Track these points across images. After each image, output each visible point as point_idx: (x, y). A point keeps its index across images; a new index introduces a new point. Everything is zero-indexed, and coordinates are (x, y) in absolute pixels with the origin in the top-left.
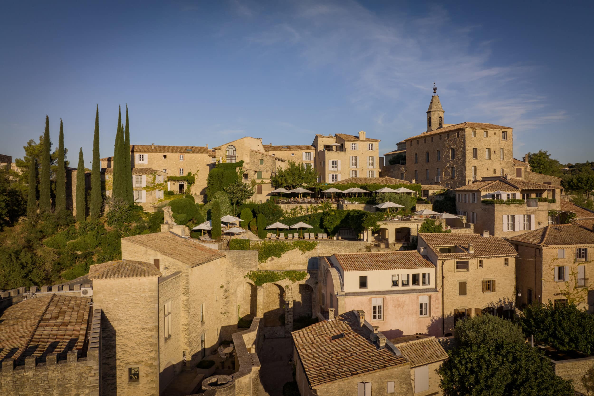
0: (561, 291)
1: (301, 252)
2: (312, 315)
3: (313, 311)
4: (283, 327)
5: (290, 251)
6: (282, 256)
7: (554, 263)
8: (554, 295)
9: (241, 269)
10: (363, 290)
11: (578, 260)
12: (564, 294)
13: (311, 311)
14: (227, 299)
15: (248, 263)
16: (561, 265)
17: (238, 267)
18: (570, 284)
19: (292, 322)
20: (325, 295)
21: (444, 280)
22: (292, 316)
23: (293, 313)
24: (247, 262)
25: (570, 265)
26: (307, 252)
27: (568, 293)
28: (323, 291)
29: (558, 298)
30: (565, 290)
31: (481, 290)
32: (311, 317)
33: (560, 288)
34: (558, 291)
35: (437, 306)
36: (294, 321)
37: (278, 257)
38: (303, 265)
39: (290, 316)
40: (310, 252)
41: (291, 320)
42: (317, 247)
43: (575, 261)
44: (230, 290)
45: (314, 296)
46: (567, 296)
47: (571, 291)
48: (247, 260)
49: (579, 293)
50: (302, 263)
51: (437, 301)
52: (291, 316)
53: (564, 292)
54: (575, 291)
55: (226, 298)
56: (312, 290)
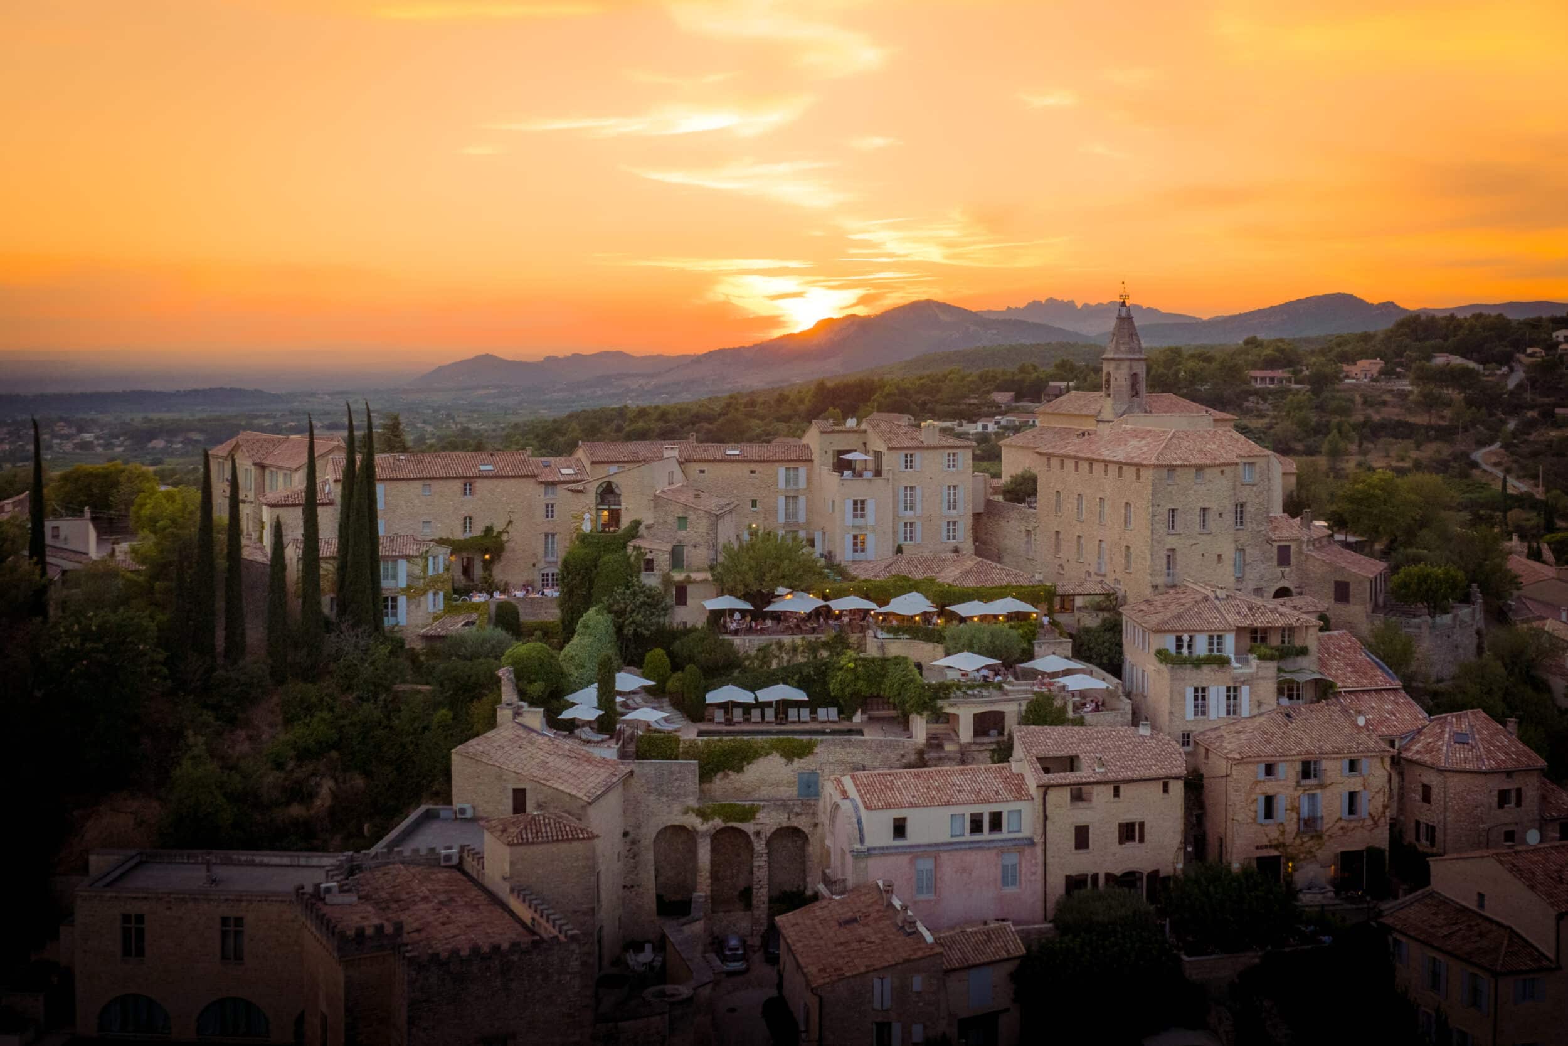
0: (1270, 841)
1: (783, 761)
2: (805, 888)
3: (808, 880)
4: (750, 913)
5: (761, 759)
6: (745, 769)
7: (1258, 790)
8: (1257, 848)
9: (664, 799)
10: (900, 842)
11: (1303, 782)
12: (1276, 847)
13: (804, 880)
14: (637, 858)
15: (679, 787)
16: (1270, 792)
17: (660, 795)
18: (1288, 828)
19: (766, 902)
20: (832, 850)
21: (1047, 822)
22: (766, 890)
23: (769, 885)
24: (677, 784)
25: (1287, 792)
26: (796, 760)
27: (1284, 845)
28: (828, 842)
29: (1265, 853)
30: (1278, 840)
31: (1117, 840)
32: (804, 891)
33: (1267, 836)
34: (1265, 841)
35: (1033, 869)
36: (771, 900)
37: (738, 772)
38: (788, 787)
39: (762, 890)
40: (802, 761)
41: (766, 899)
42: (816, 750)
43: (1298, 784)
44: (642, 842)
45: (810, 849)
46: (1281, 849)
47: (1288, 841)
48: (676, 779)
49: (1306, 845)
50: (785, 782)
51: (1033, 861)
52: (764, 891)
53: (1275, 842)
54: (1298, 841)
55: (634, 857)
56: (807, 838)
